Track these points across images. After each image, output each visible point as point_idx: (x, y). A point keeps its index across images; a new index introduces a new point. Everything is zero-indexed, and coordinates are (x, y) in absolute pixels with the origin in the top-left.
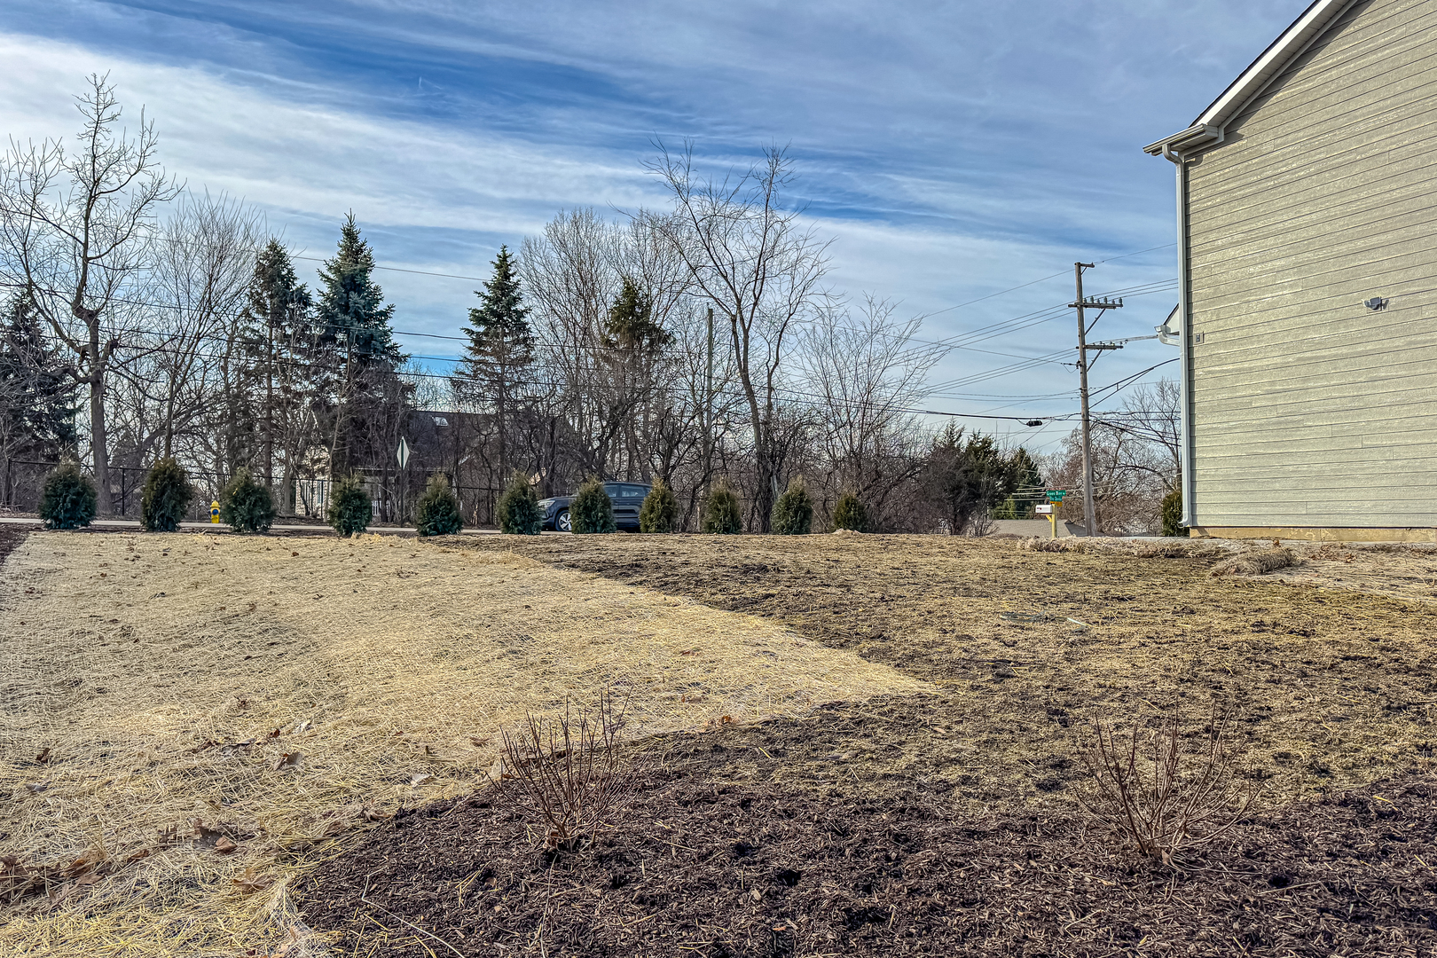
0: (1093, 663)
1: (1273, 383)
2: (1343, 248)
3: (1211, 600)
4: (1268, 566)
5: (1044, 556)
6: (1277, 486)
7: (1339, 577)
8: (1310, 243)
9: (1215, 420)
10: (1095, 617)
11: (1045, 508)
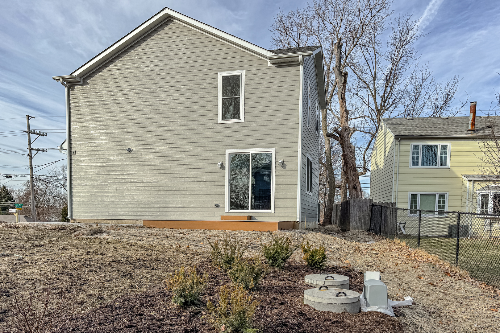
0: (24, 271)
1: (99, 171)
2: (120, 130)
3: (73, 245)
4: (93, 233)
5: (9, 230)
6: (100, 206)
7: (115, 236)
8: (110, 127)
9: (79, 182)
10: (27, 253)
11: (14, 211)
